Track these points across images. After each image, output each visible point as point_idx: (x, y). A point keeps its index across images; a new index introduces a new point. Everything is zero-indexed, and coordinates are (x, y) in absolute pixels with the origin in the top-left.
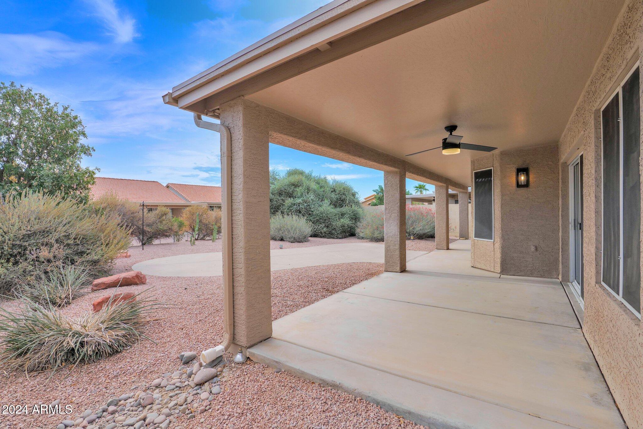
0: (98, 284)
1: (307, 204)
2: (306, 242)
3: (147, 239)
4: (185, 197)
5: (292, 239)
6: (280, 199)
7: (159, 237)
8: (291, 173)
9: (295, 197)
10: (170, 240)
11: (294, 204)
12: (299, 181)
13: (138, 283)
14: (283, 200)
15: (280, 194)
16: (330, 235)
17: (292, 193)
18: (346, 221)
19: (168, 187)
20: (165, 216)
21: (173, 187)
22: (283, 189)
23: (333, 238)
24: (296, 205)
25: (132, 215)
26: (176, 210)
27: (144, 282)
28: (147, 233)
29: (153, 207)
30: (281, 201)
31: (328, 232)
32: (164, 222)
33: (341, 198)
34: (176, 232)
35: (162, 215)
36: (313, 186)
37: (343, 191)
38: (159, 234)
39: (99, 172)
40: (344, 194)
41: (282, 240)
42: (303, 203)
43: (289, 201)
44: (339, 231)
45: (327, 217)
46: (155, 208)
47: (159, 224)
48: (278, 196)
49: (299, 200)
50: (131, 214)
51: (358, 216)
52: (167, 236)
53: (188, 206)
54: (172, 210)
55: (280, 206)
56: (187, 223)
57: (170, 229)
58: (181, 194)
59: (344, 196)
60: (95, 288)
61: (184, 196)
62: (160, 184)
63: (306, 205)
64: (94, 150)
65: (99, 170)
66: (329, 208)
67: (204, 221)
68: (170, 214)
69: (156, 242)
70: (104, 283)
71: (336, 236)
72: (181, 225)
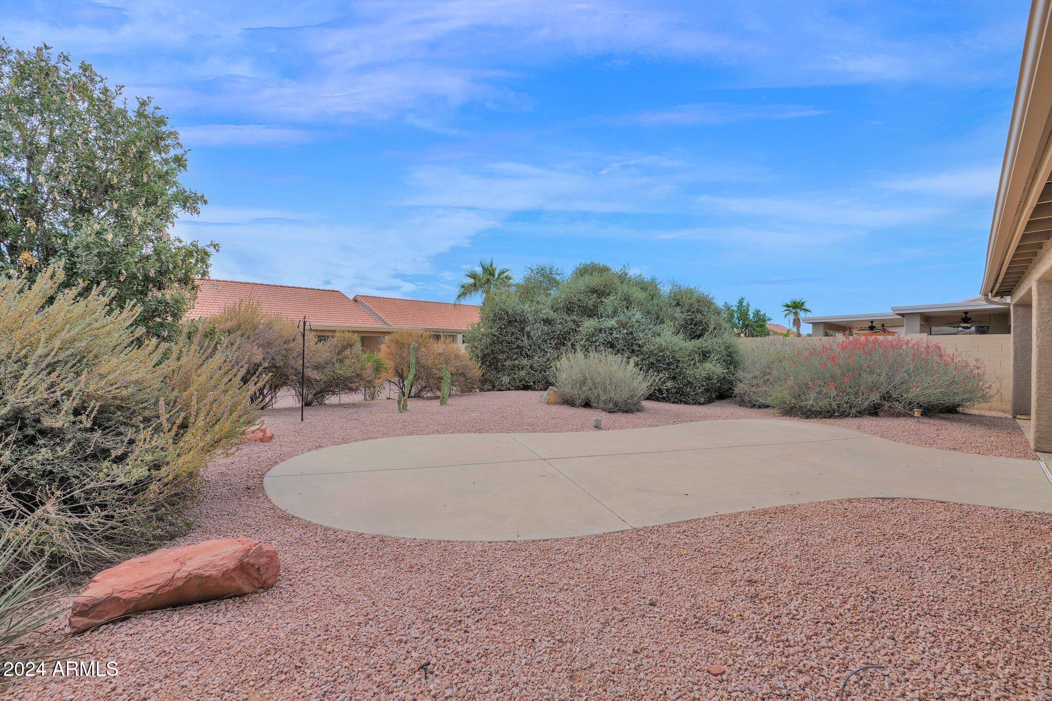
0: (94, 606)
1: (627, 329)
2: (638, 411)
3: (315, 395)
4: (383, 318)
5: (611, 405)
6: (569, 319)
7: (336, 390)
8: (583, 271)
9: (602, 317)
10: (357, 397)
11: (601, 330)
12: (606, 285)
13: (246, 589)
14: (574, 321)
15: (569, 310)
16: (679, 396)
17: (592, 308)
18: (714, 368)
19: (355, 300)
20: (350, 349)
21: (364, 302)
22: (575, 300)
23: (686, 403)
24: (603, 332)
25: (285, 346)
26: (369, 339)
27: (270, 582)
28: (314, 383)
29: (326, 334)
30: (571, 325)
31: (674, 391)
32: (347, 362)
33: (692, 319)
34: (369, 382)
35: (345, 348)
36: (637, 294)
37: (696, 305)
38: (337, 385)
39: (218, 251)
40: (699, 311)
41: (587, 405)
42: (619, 327)
43: (589, 325)
44: (699, 388)
45: (673, 357)
46: (330, 334)
47: (337, 365)
48: (565, 314)
49: (612, 323)
50: (285, 343)
51: (737, 358)
52: (351, 389)
53: (389, 333)
54: (363, 339)
55: (569, 333)
56: (389, 364)
57: (358, 375)
58: (376, 312)
59: (699, 316)
60: (83, 621)
61: (381, 316)
62: (343, 295)
63: (625, 331)
64: (205, 202)
65: (217, 248)
66: (676, 339)
67: (424, 361)
68: (358, 347)
69: (332, 399)
70: (118, 599)
71: (693, 400)
72: (378, 368)
